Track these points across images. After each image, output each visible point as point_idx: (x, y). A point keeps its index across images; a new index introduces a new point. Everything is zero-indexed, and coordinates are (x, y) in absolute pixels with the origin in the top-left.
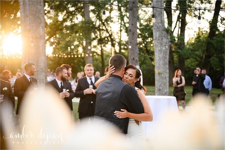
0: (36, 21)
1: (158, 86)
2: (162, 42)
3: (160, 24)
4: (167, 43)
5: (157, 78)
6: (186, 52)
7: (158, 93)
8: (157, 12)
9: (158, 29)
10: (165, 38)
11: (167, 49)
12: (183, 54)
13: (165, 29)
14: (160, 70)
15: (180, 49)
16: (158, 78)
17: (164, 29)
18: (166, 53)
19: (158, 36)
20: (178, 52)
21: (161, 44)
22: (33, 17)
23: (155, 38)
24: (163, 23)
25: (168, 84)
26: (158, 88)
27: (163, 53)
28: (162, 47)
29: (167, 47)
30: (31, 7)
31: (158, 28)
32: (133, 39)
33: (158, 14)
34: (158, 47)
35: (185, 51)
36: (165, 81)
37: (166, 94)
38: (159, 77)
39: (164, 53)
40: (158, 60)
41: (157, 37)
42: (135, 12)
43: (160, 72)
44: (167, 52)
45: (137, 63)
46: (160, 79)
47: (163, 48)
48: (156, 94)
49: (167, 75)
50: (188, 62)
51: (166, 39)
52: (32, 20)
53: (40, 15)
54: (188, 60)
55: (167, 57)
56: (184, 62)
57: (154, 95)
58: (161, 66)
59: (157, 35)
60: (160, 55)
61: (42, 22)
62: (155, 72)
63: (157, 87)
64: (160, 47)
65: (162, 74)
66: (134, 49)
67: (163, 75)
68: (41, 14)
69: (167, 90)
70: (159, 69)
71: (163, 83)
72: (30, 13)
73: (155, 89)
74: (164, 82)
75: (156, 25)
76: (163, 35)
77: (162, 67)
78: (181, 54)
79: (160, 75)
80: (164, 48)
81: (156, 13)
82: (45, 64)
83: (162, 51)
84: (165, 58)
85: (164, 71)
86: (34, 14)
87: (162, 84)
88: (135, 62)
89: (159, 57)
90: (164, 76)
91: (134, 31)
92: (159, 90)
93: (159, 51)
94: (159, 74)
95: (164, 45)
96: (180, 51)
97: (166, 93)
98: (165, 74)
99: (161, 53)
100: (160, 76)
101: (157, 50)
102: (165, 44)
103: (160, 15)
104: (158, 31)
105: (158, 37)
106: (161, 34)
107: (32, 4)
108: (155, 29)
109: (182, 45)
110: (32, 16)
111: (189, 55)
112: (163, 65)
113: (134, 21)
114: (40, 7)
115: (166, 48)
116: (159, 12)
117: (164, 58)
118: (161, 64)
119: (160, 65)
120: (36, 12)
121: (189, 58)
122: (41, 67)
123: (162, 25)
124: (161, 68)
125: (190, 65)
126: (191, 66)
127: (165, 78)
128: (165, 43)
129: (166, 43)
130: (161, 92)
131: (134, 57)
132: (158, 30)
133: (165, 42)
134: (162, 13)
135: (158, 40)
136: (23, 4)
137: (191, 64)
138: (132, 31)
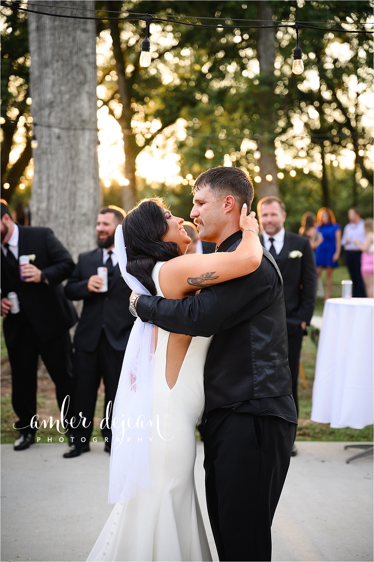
0: (70, 77)
22: (63, 66)
30: (57, 36)
52: (58, 75)
53: (84, 60)
72: (55, 53)
82: (95, 202)
86: (65, 58)
107: (62, 27)
110: (60, 63)
114: (83, 36)
120: (71, 52)
122: (84, 210)
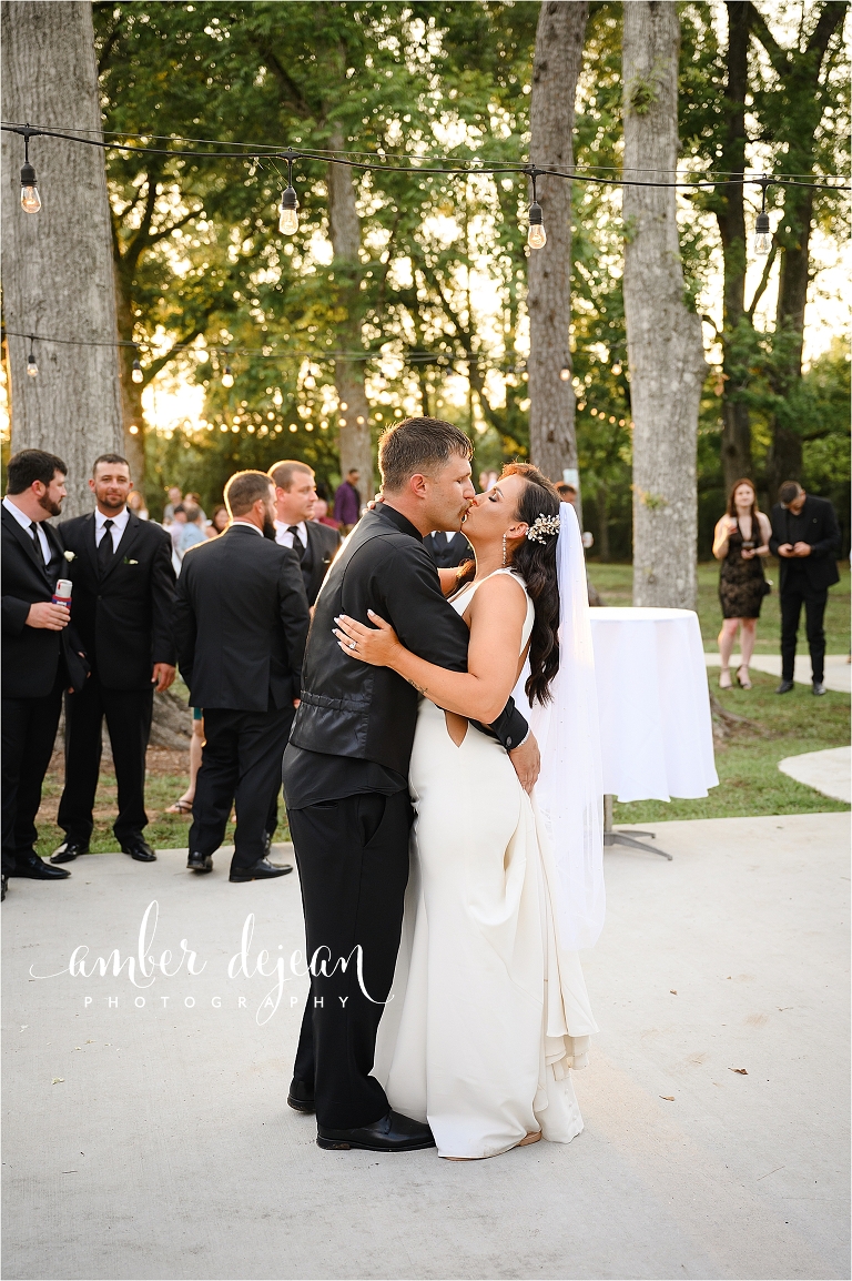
1: (647, 563)
2: (666, 354)
3: (658, 271)
4: (691, 358)
5: (642, 523)
6: (805, 407)
7: (644, 596)
8: (643, 211)
9: (649, 292)
10: (681, 334)
11: (688, 389)
12: (794, 415)
13: (681, 294)
14: (654, 489)
15: (779, 391)
16: (646, 523)
17: (676, 293)
18: (685, 405)
19: (646, 326)
20: (770, 406)
21: (663, 366)
23: (635, 336)
24: (670, 262)
25: (692, 551)
26: (648, 570)
27: (669, 407)
28: (665, 380)
29: (688, 377)
31: (647, 288)
32: (550, 344)
33: (648, 222)
34: (646, 380)
35: (798, 401)
36: (677, 538)
37: (683, 601)
38: (651, 522)
39: (674, 406)
40: (649, 440)
41: (642, 332)
42: (559, 213)
43: (657, 498)
44: (688, 402)
45: (568, 457)
46: (656, 528)
47: (669, 384)
48: (638, 601)
49: (691, 513)
50: (821, 451)
51: (684, 341)
54: (818, 442)
55: (688, 427)
56: (799, 450)
57: (630, 603)
58: (662, 471)
59: (641, 320)
60: (656, 418)
61: (98, 264)
62: (635, 498)
63: (643, 569)
64: (656, 380)
65: (665, 505)
66: (554, 390)
67: (668, 511)
68: (95, 226)
69: (687, 582)
70: (653, 484)
71: (671, 550)
72: (42, 223)
73: (630, 576)
74: (672, 544)
75: (639, 275)
76: (672, 324)
77: (665, 475)
78: (785, 414)
79: (658, 512)
80: (675, 386)
81: (640, 218)
83: (666, 399)
84: (682, 431)
85: (675, 494)
86: (60, 231)
87: (667, 555)
88: (559, 453)
89: (652, 425)
90: (676, 517)
91: (552, 304)
92: (652, 581)
93: (652, 396)
94: (653, 505)
95: (678, 370)
96: (780, 399)
97: (683, 593)
98: (679, 505)
99: (662, 406)
100: (655, 516)
101: (644, 393)
102: (680, 365)
103: (659, 225)
104: (647, 301)
105: (649, 330)
106: (663, 314)
108: (633, 293)
109: (787, 373)
110: (53, 237)
111: (820, 417)
112: (672, 463)
113: (553, 258)
114: (88, 194)
115: (687, 386)
116: (652, 211)
117: (674, 429)
118: (660, 459)
119: (654, 464)
121: (822, 435)
123: (667, 272)
124: (660, 481)
125: (827, 468)
126: (834, 470)
127: (680, 523)
128: (679, 360)
129: (685, 361)
130: (658, 589)
131: (552, 427)
132: (645, 296)
133: (681, 357)
134: (665, 216)
135: (649, 343)
136: (12, 180)
137: (832, 460)
138: (544, 305)
